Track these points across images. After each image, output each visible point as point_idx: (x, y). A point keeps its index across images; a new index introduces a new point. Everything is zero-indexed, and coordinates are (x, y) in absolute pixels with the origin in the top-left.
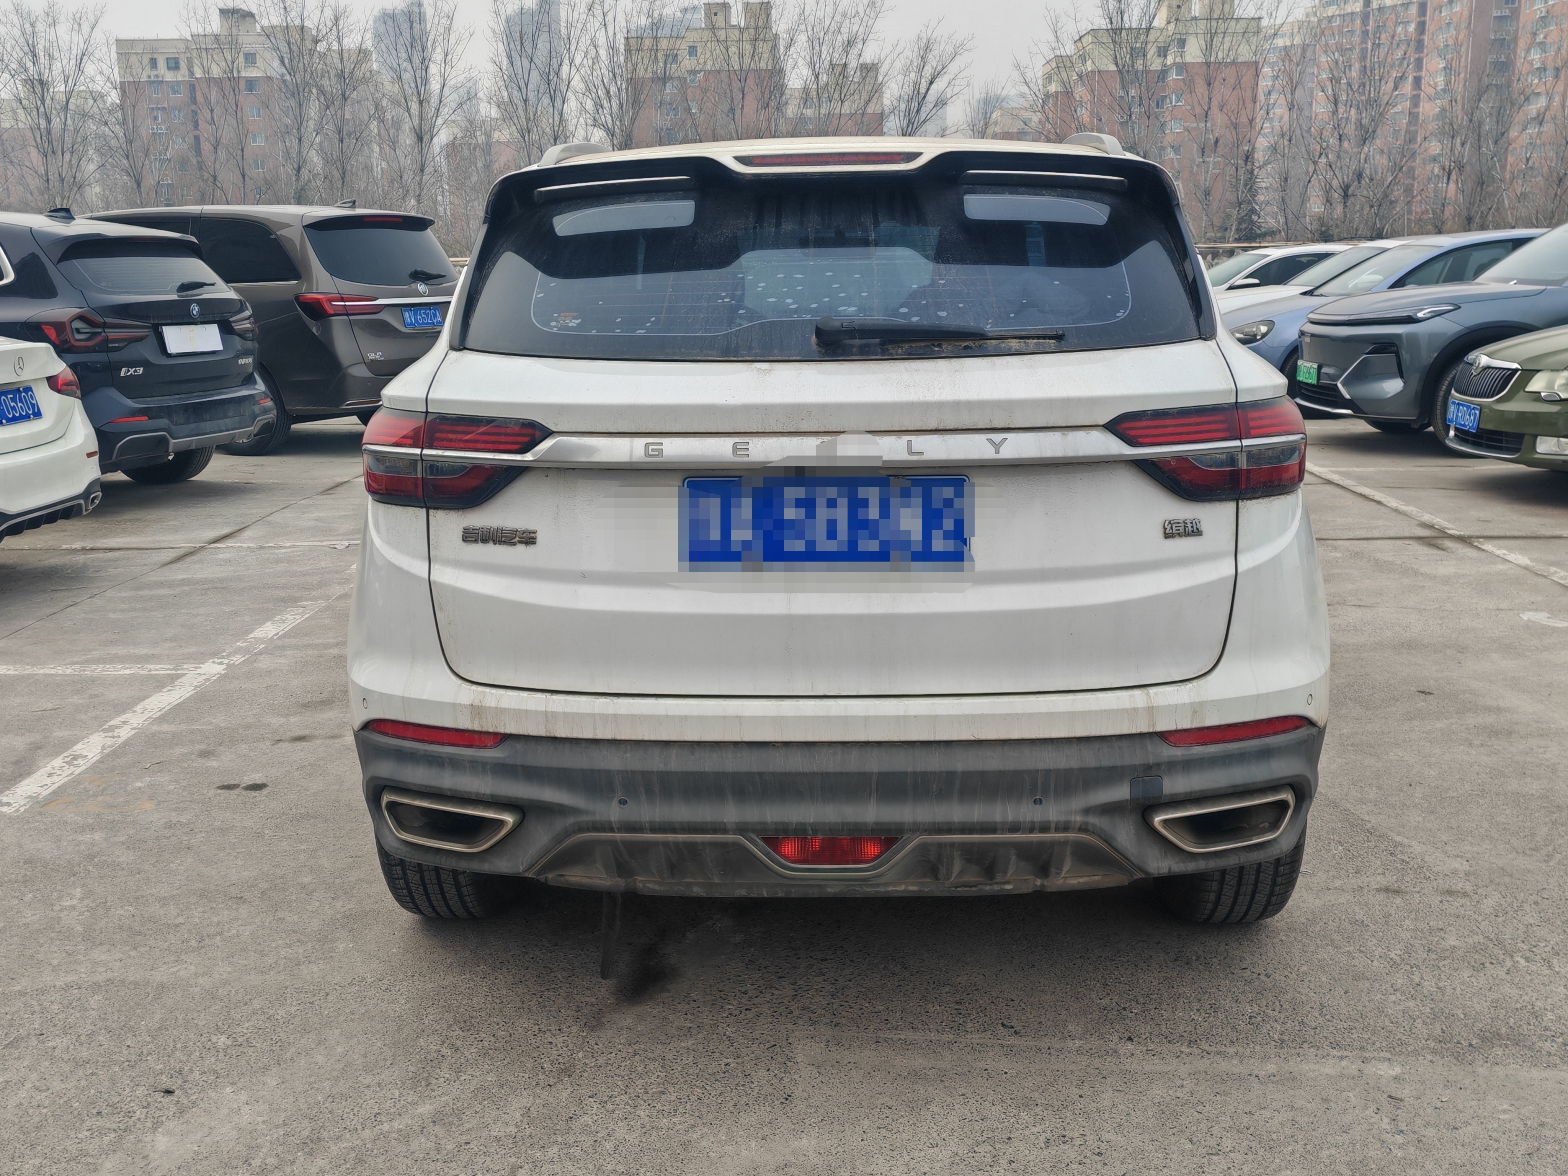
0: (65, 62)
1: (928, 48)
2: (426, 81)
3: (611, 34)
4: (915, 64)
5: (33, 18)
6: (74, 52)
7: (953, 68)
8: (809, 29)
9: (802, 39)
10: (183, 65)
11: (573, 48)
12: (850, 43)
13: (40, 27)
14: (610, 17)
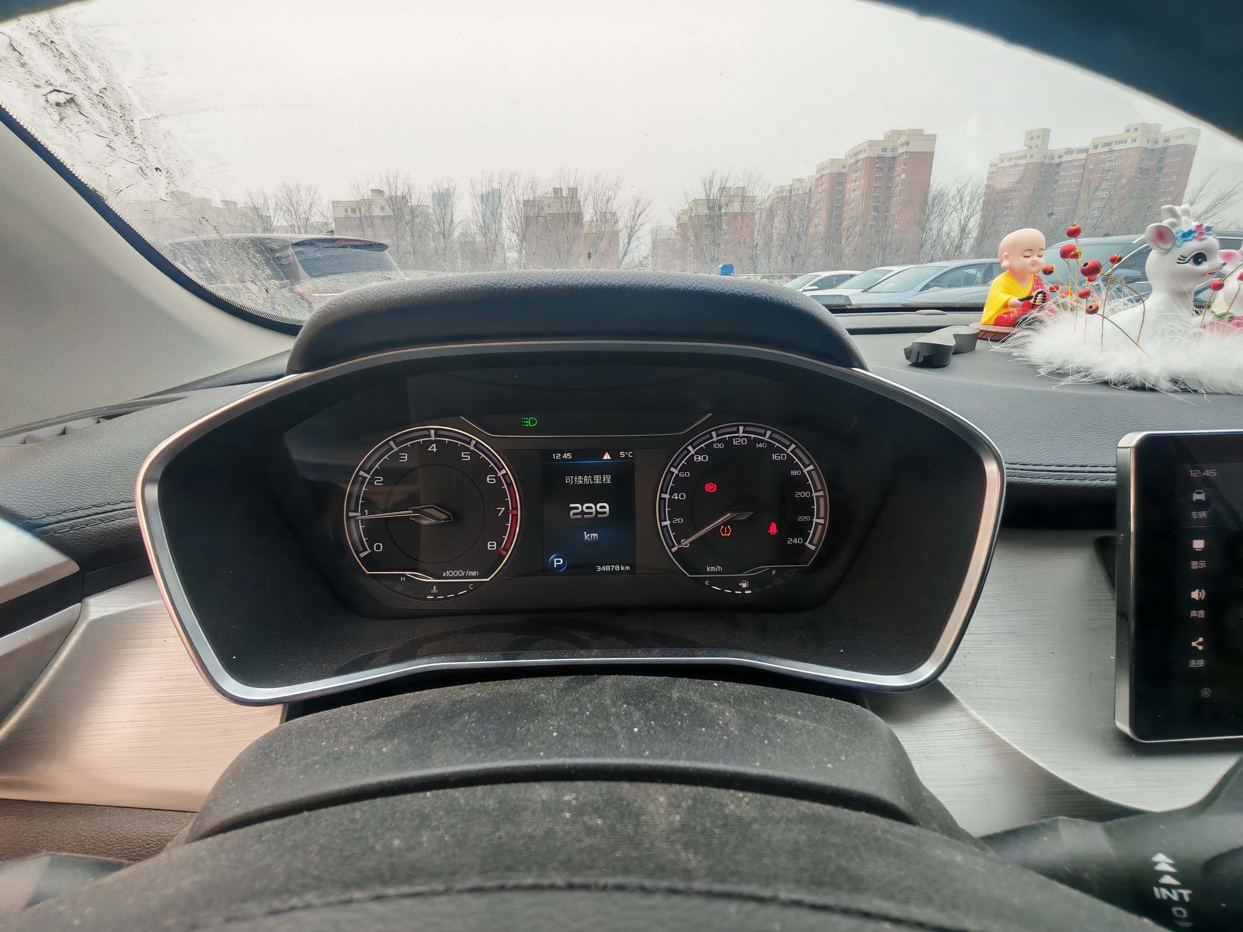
0: (305, 207)
1: (638, 201)
2: (445, 214)
3: (517, 196)
4: (633, 208)
5: (291, 188)
6: (308, 203)
7: (647, 210)
8: (593, 194)
9: (590, 198)
10: (357, 210)
11: (502, 201)
12: (608, 201)
13: (294, 192)
14: (516, 189)
